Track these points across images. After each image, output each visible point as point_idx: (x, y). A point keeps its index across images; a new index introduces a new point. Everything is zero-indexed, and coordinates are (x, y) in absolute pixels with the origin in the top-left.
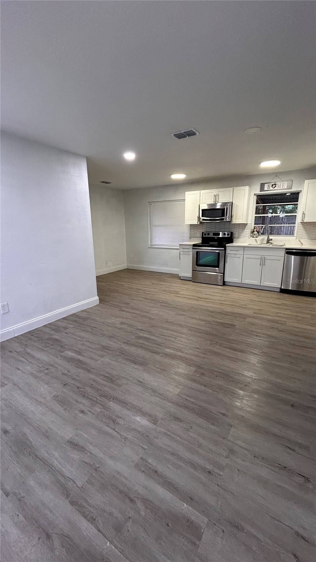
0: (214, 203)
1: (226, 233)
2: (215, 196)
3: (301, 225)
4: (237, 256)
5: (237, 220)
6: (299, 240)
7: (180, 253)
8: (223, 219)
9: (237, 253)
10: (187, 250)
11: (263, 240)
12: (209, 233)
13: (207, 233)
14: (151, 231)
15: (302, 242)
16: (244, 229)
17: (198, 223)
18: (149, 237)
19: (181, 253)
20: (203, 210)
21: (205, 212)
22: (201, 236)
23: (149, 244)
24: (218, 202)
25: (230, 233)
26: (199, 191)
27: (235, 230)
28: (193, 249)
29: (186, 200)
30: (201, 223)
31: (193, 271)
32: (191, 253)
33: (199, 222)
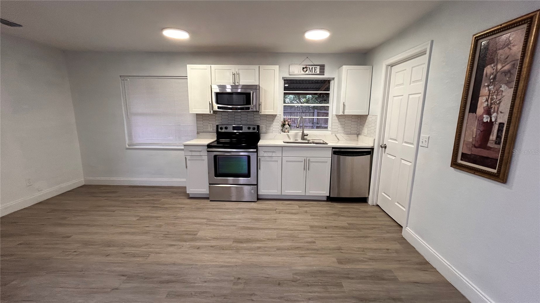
0: (234, 84)
1: (252, 127)
2: (235, 75)
3: (336, 118)
4: (274, 159)
5: (265, 110)
6: (336, 135)
7: (186, 159)
8: (248, 108)
9: (274, 155)
10: (198, 154)
11: (296, 135)
12: (227, 126)
13: (224, 127)
14: (129, 123)
15: (338, 137)
16: (273, 121)
17: (210, 112)
18: (126, 132)
19: (188, 158)
20: (217, 94)
21: (221, 97)
22: (215, 131)
23: (127, 142)
24: (239, 83)
25: (256, 127)
26: (210, 65)
27: (261, 123)
28: (208, 151)
29: (188, 77)
30: (215, 112)
31: (210, 184)
32: (206, 158)
33: (212, 111)
